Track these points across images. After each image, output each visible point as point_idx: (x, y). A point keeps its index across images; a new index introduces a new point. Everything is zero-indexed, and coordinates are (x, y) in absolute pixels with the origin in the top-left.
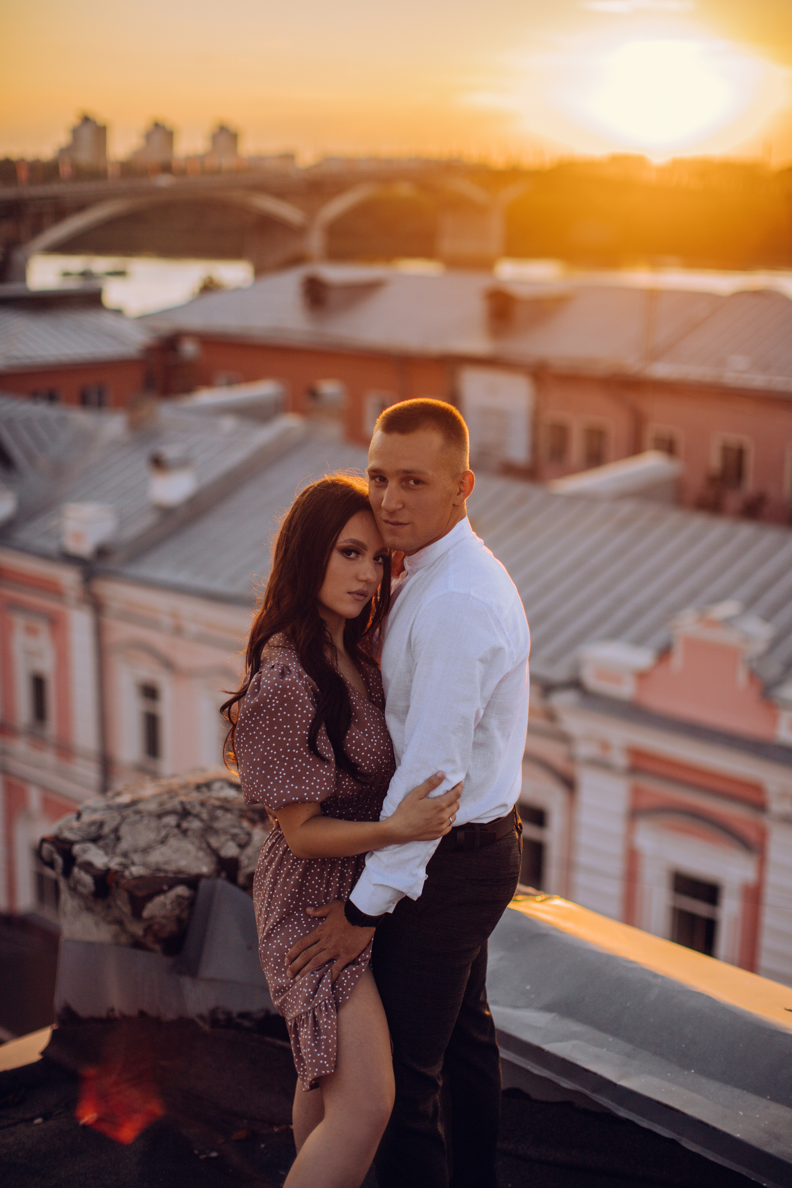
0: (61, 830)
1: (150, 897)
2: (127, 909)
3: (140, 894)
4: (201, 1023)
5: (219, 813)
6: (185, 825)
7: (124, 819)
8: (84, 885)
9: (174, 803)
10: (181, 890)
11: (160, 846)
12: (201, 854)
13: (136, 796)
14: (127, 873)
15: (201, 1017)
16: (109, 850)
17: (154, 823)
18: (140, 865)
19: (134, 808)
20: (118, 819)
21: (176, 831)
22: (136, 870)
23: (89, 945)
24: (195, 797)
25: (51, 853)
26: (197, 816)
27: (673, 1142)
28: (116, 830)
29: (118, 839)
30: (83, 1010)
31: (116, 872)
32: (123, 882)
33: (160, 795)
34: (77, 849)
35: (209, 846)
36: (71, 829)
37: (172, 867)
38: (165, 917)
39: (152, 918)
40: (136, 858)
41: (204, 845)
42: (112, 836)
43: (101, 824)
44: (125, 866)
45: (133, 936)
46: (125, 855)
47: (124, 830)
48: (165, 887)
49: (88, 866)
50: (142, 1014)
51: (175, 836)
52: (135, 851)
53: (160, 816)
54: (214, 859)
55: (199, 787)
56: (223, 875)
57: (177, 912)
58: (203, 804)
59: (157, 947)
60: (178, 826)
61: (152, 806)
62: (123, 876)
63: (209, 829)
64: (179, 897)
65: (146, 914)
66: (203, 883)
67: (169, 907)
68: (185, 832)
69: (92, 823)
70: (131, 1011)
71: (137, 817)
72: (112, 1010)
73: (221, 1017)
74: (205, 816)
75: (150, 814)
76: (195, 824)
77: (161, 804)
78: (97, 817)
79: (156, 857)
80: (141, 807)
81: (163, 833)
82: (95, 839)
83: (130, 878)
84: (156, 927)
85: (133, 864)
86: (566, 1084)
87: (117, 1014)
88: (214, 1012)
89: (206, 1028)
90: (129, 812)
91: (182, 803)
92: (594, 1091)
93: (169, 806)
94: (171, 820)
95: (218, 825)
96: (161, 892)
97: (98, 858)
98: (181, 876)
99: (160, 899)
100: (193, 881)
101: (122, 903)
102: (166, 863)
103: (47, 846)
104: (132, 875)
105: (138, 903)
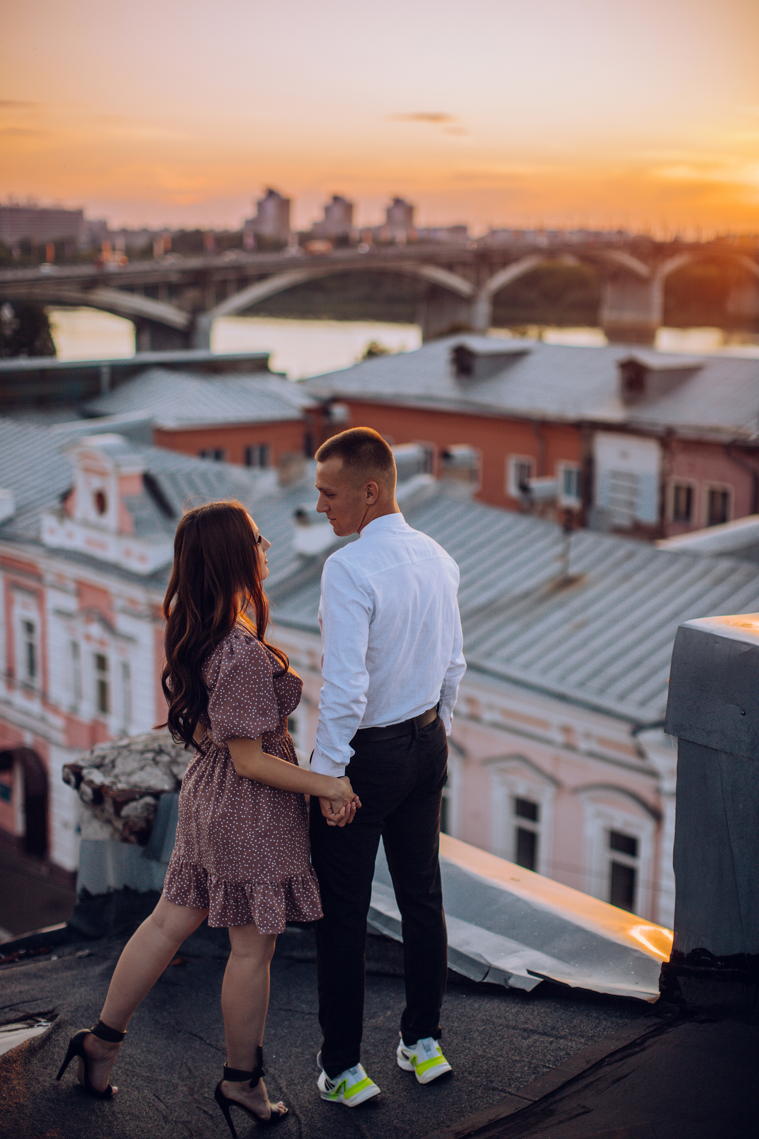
0: (78, 760)
1: (126, 802)
2: (112, 811)
3: (119, 799)
6: (158, 758)
7: (119, 754)
8: (88, 795)
9: (155, 746)
10: (149, 800)
11: (140, 772)
12: (166, 778)
14: (115, 788)
16: (106, 774)
17: (138, 757)
18: (124, 783)
19: (128, 748)
20: (116, 754)
21: (152, 763)
22: (121, 786)
23: (97, 842)
25: (68, 774)
26: (168, 754)
28: (113, 761)
29: (114, 767)
30: (93, 890)
31: (108, 787)
32: (111, 793)
34: (85, 772)
35: (171, 772)
36: (85, 760)
37: (144, 785)
38: (137, 817)
39: (127, 817)
40: (123, 778)
41: (169, 772)
42: (110, 766)
43: (104, 758)
45: (119, 832)
46: (116, 777)
47: (119, 762)
48: (137, 796)
49: (90, 783)
50: (126, 888)
51: (151, 765)
52: (123, 774)
54: (174, 781)
57: (145, 814)
59: (133, 838)
60: (154, 760)
61: (140, 747)
62: (112, 789)
64: (147, 804)
65: (124, 813)
66: (163, 797)
67: (140, 810)
68: (157, 763)
69: (99, 757)
70: (120, 886)
71: (129, 753)
72: (109, 888)
74: (173, 753)
75: (137, 751)
76: (165, 758)
77: (146, 746)
78: (103, 753)
79: (136, 779)
80: (133, 747)
81: (143, 763)
82: (99, 766)
83: (116, 791)
84: (131, 823)
85: (120, 782)
87: (112, 889)
90: (125, 750)
91: (160, 746)
93: (151, 747)
94: (150, 755)
95: (180, 760)
96: (134, 799)
97: (98, 777)
98: (150, 791)
99: (133, 804)
100: (157, 794)
101: (109, 806)
102: (143, 782)
103: (67, 770)
104: (117, 789)
105: (118, 806)
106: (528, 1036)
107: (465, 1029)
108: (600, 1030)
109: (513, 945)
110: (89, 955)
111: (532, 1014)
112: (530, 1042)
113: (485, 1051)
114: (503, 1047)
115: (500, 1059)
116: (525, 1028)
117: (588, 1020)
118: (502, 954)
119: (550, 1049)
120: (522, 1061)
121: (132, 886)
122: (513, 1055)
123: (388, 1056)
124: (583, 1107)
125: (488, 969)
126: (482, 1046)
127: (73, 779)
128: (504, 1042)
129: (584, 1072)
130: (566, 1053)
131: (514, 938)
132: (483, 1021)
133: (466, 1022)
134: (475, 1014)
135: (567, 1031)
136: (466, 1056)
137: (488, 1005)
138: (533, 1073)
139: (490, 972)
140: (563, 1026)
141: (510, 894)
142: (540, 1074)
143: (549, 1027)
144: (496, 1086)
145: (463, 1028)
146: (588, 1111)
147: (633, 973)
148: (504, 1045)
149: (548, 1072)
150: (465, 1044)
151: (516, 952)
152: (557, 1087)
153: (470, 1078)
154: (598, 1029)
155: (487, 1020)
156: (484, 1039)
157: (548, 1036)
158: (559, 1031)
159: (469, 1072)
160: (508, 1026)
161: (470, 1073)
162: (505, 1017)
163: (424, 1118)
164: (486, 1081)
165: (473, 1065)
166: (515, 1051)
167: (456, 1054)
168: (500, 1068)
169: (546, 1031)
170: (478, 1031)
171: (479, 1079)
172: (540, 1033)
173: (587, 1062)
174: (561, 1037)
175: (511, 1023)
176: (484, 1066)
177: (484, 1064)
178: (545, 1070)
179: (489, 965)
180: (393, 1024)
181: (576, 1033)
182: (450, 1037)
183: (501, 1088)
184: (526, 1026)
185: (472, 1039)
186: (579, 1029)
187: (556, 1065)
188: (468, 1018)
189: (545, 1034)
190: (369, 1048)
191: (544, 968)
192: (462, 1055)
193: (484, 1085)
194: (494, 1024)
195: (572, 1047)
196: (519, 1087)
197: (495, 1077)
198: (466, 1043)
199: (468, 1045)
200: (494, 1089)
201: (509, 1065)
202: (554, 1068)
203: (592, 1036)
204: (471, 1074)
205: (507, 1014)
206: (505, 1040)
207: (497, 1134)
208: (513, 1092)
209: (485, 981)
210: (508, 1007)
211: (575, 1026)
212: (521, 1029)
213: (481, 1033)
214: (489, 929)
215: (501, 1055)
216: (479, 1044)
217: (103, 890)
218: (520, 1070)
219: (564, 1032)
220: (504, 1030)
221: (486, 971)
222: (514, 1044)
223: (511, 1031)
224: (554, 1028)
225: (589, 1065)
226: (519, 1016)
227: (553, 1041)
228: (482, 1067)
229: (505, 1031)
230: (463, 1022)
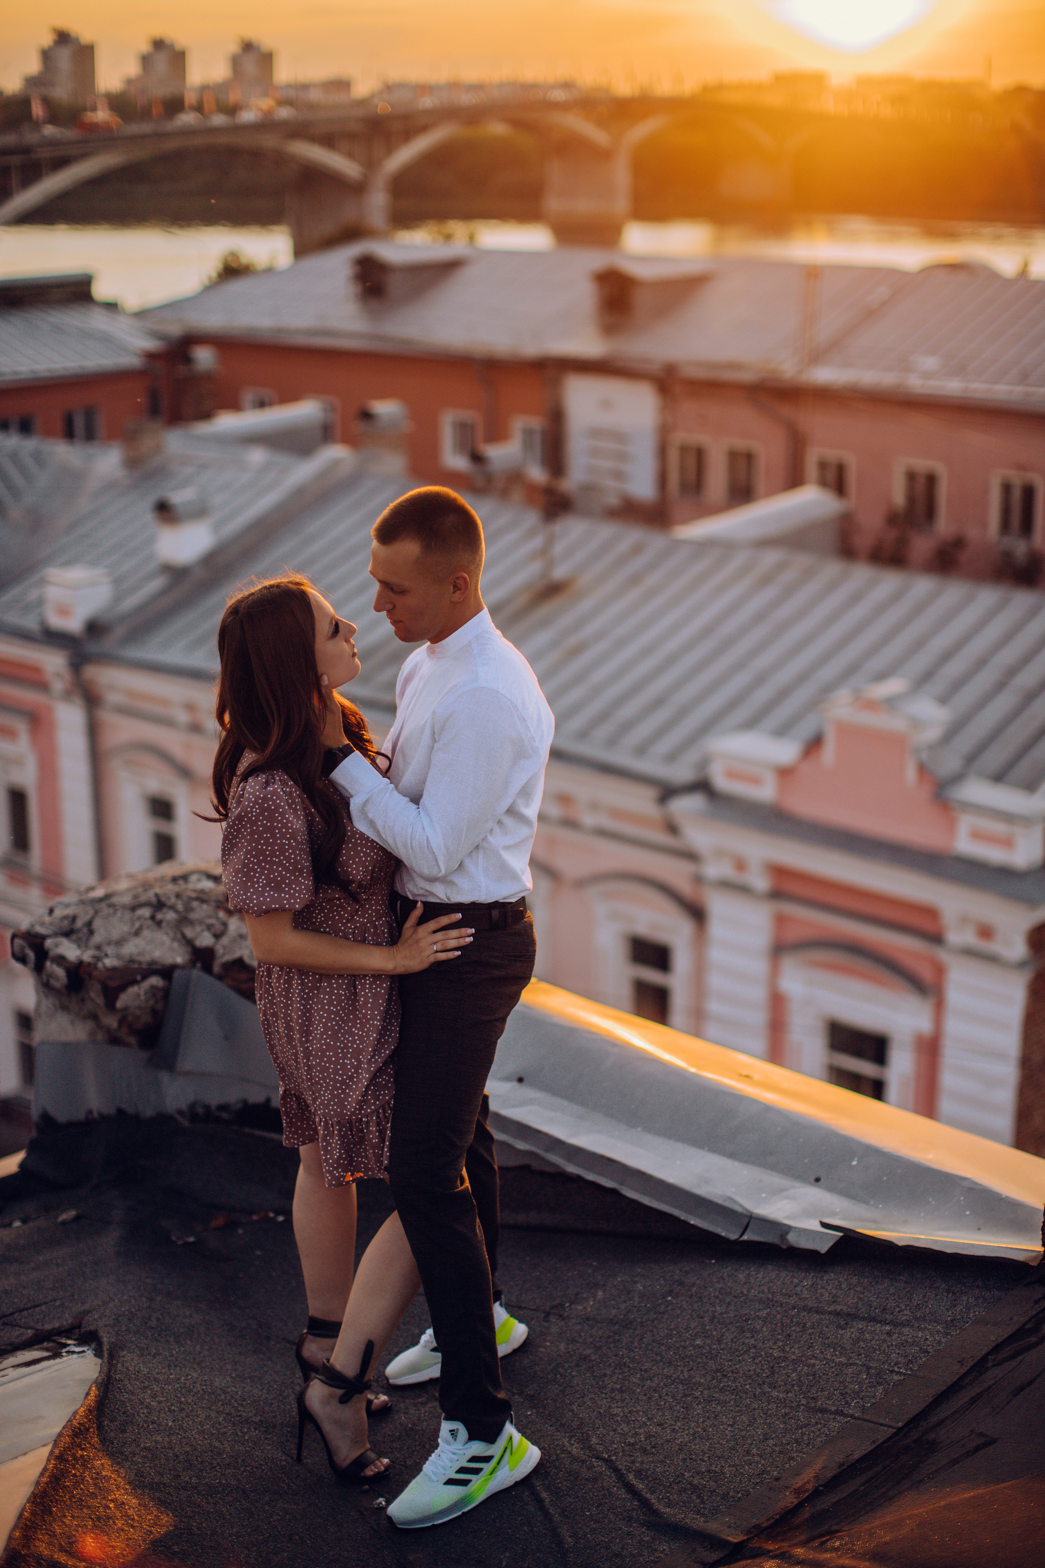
0: (32, 926)
1: (123, 988)
2: (100, 1001)
3: (113, 984)
4: (179, 1118)
5: (195, 904)
6: (159, 916)
7: (96, 912)
8: (57, 979)
9: (150, 895)
10: (155, 981)
11: (134, 938)
12: (175, 945)
13: (110, 890)
14: (100, 965)
15: (180, 1112)
16: (82, 943)
17: (128, 916)
18: (113, 957)
19: (108, 902)
20: (91, 912)
21: (150, 922)
22: (109, 962)
23: (66, 1045)
24: (171, 888)
25: (23, 948)
26: (173, 908)
27: (614, 1192)
28: (89, 924)
29: (91, 932)
30: (61, 1115)
31: (89, 964)
32: (95, 973)
33: (135, 888)
34: (49, 943)
35: (184, 936)
36: (43, 924)
37: (146, 958)
38: (139, 1008)
39: (126, 1009)
40: (110, 950)
41: (179, 936)
42: (85, 930)
43: (74, 919)
44: (98, 959)
45: (109, 1031)
46: (98, 947)
47: (97, 924)
48: (139, 978)
49: (60, 960)
50: (121, 1112)
51: (148, 927)
52: (109, 943)
53: (133, 908)
54: (189, 949)
55: (175, 880)
56: (199, 965)
57: (151, 1002)
58: (178, 896)
59: (132, 1040)
60: (153, 917)
61: (127, 899)
62: (96, 968)
63: (184, 920)
64: (153, 987)
65: (119, 1004)
66: (177, 974)
67: (143, 998)
68: (159, 924)
69: (65, 918)
70: (109, 1110)
71: (111, 910)
72: (90, 1112)
73: (200, 1110)
74: (180, 907)
75: (124, 907)
76: (170, 916)
77: (136, 897)
78: (69, 911)
79: (130, 949)
80: (115, 900)
81: (137, 925)
82: (68, 933)
83: (103, 970)
84: (131, 1018)
85: (106, 955)
86: (521, 1145)
87: (95, 1114)
88: (192, 1106)
89: (185, 1123)
90: (103, 905)
91: (157, 895)
92: (547, 1150)
93: (143, 899)
94: (146, 912)
95: (193, 916)
96: (134, 982)
97: (70, 951)
98: (154, 967)
99: (133, 990)
100: (167, 972)
101: (95, 995)
102: (140, 954)
103: (17, 941)
104: (105, 967)
105: (111, 995)
106: (847, 1324)
107: (736, 1316)
108: (961, 1310)
109: (776, 1180)
110: (77, 1219)
111: (841, 1289)
112: (852, 1333)
113: (783, 1350)
114: (812, 1343)
115: (813, 1361)
116: (835, 1310)
117: (937, 1295)
118: (764, 1195)
119: (892, 1344)
120: (851, 1364)
121: (130, 1110)
122: (832, 1356)
123: (625, 1363)
124: (981, 1434)
125: (749, 1220)
126: (775, 1343)
127: (31, 955)
128: (810, 1335)
129: (961, 1379)
130: (921, 1349)
131: (773, 1168)
132: (760, 1301)
133: (733, 1303)
134: (745, 1291)
135: (908, 1312)
136: (754, 1358)
137: (760, 1275)
138: (879, 1384)
139: (750, 1224)
140: (898, 1306)
141: (754, 1101)
142: (890, 1385)
143: (876, 1308)
144: (824, 1405)
145: (733, 1315)
146: (992, 1442)
147: (968, 1213)
148: (811, 1339)
149: (903, 1380)
150: (747, 1341)
151: (786, 1190)
152: (926, 1404)
153: (775, 1393)
154: (958, 1308)
155: (768, 1299)
156: (774, 1330)
157: (880, 1322)
158: (895, 1313)
159: (770, 1384)
160: (805, 1308)
161: (773, 1386)
162: (796, 1294)
163: (730, 1466)
164: (804, 1397)
165: (773, 1373)
166: (835, 1350)
167: (737, 1356)
168: (820, 1377)
169: (873, 1315)
170: (759, 1318)
171: (790, 1395)
172: (864, 1319)
173: (961, 1362)
174: (902, 1325)
175: (810, 1304)
176: (791, 1374)
177: (791, 1371)
178: (896, 1378)
179: (749, 1214)
180: (614, 1312)
181: (925, 1317)
182: (716, 1330)
183: (833, 1409)
184: (838, 1308)
185: (754, 1331)
186: (928, 1310)
187: (911, 1369)
188: (735, 1297)
189: (873, 1319)
190: (588, 1352)
191: (833, 1214)
192: (746, 1357)
193: (803, 1405)
194: (781, 1306)
195: (926, 1339)
196: (863, 1406)
197: (817, 1392)
198: (747, 1338)
199: (752, 1341)
200: (823, 1411)
201: (833, 1372)
202: (909, 1374)
203: (952, 1321)
204: (775, 1388)
205: (799, 1289)
206: (810, 1331)
207: (862, 1488)
208: (856, 1415)
209: (745, 1237)
210: (795, 1277)
211: (918, 1305)
212: (830, 1313)
213: (765, 1320)
214: (732, 1156)
215: (813, 1356)
216: (768, 1340)
217: (81, 1116)
218: (855, 1380)
219: (904, 1315)
220: (802, 1314)
221: (745, 1223)
222: (828, 1338)
223: (816, 1317)
224: (884, 1309)
225: (965, 1369)
226: (819, 1291)
227: (891, 1330)
228: (789, 1376)
229: (804, 1316)
230: (729, 1304)
